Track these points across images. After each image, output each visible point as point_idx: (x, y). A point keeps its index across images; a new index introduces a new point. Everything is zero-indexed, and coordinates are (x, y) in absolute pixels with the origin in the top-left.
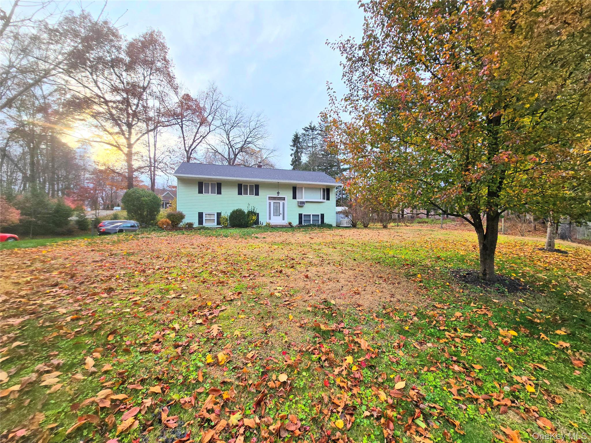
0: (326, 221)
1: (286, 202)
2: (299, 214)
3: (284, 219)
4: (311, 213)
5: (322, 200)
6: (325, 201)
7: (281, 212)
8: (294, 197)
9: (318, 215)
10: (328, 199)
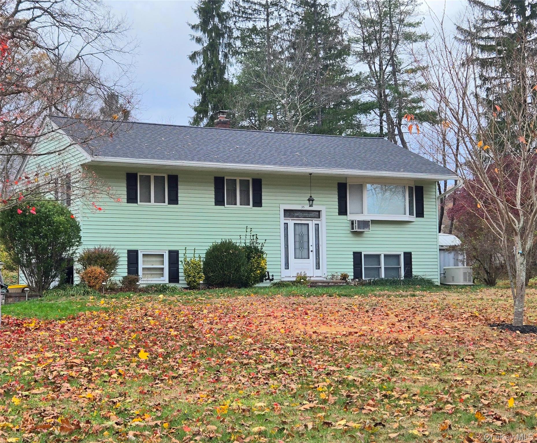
0: (416, 271)
1: (323, 222)
2: (355, 254)
3: (318, 267)
4: (382, 252)
5: (407, 217)
6: (413, 218)
7: (312, 248)
8: (343, 211)
9: (398, 256)
10: (420, 214)
